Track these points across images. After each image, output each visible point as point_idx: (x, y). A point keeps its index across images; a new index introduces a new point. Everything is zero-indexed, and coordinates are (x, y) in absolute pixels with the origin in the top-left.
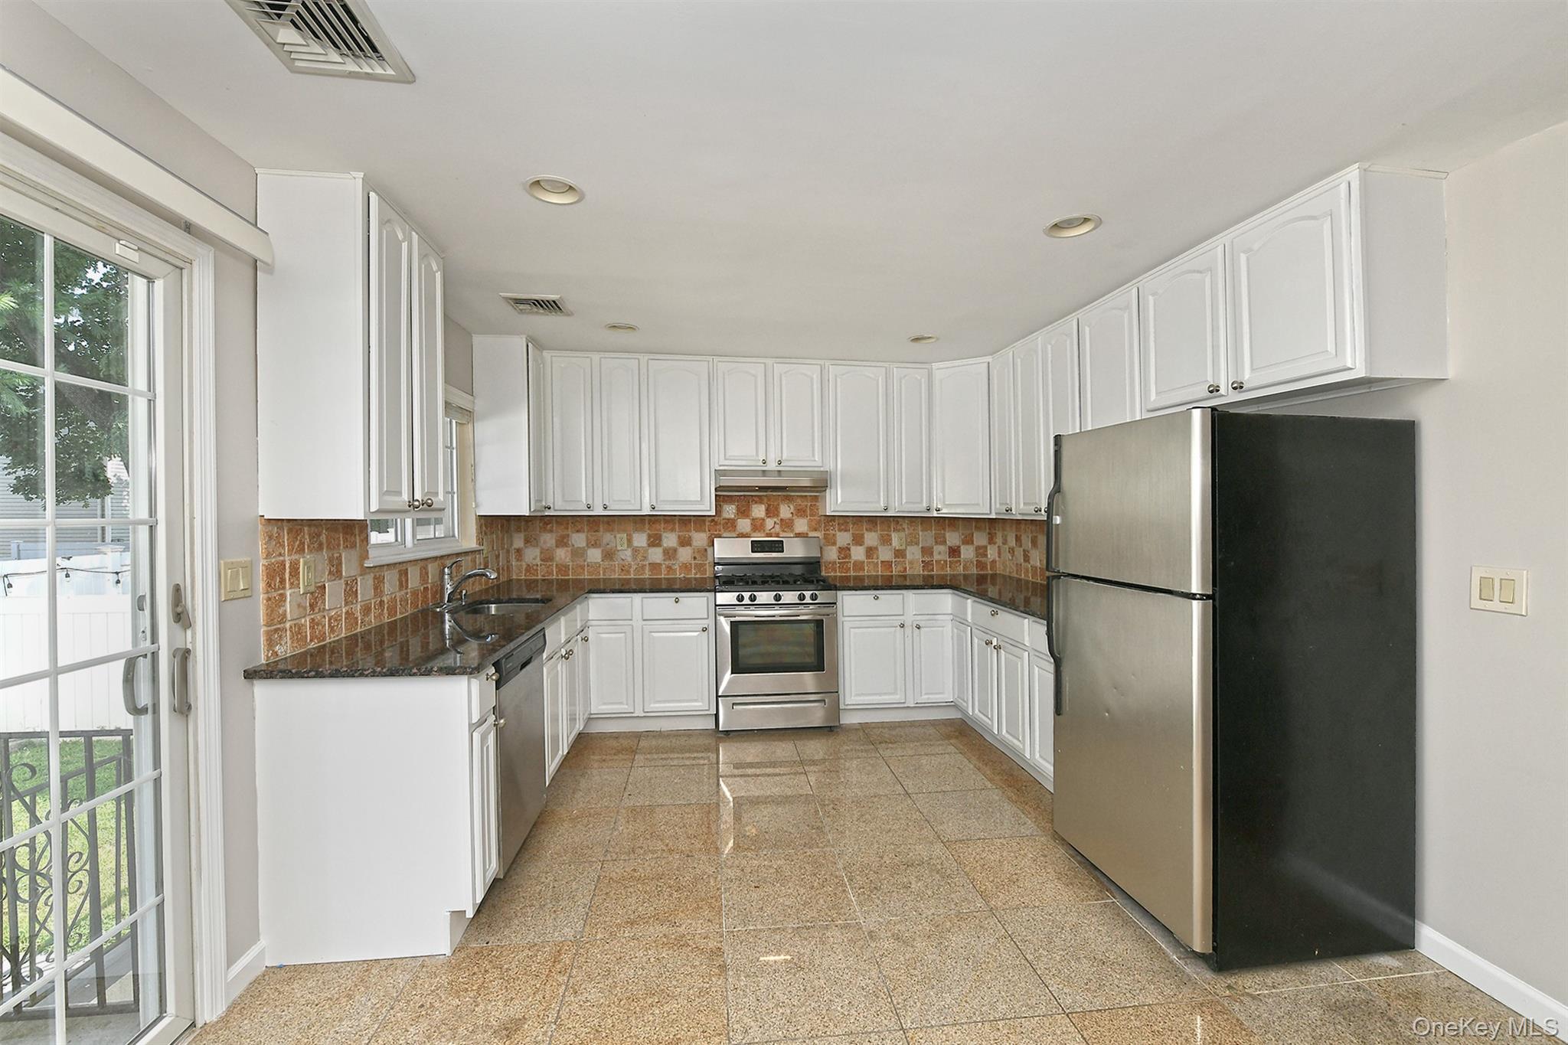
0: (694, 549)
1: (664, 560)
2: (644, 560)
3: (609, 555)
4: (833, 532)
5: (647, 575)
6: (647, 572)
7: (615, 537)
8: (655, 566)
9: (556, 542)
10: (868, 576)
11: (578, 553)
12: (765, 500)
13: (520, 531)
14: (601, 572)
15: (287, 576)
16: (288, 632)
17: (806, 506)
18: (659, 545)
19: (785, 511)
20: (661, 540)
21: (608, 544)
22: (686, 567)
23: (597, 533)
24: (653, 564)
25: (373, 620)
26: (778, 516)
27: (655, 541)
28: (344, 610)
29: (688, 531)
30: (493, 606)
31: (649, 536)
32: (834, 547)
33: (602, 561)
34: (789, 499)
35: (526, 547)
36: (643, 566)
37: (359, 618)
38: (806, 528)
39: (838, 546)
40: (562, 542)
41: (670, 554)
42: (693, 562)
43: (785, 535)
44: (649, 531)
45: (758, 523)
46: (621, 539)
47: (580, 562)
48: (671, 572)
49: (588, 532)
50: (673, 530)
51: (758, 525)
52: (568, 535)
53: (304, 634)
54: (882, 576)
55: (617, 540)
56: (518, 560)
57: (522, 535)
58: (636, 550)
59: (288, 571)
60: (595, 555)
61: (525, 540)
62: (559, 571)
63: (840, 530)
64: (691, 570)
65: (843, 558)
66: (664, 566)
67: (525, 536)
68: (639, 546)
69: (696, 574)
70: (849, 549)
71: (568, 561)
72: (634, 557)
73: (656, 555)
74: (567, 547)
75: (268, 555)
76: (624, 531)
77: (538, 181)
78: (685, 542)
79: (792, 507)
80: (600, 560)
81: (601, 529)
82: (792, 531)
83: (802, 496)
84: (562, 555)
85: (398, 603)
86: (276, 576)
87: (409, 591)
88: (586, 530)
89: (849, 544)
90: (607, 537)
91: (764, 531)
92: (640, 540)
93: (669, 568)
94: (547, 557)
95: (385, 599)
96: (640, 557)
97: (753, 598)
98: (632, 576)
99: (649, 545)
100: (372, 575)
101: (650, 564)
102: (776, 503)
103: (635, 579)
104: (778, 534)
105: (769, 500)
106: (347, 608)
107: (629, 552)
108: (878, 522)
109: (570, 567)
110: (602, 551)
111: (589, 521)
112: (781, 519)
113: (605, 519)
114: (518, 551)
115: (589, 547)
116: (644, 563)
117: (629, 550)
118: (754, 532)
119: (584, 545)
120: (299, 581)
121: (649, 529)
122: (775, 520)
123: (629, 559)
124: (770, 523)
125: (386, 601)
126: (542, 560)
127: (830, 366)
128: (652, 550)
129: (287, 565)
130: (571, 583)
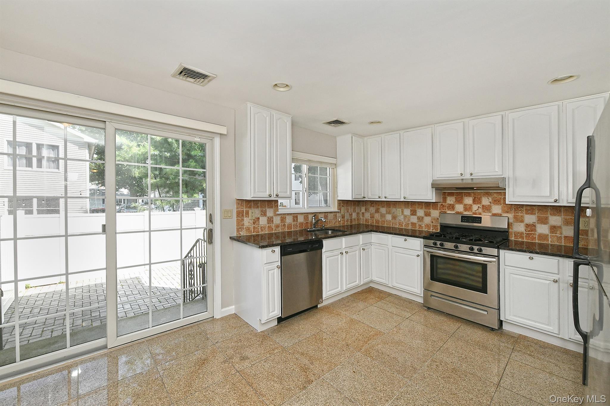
0: (432, 218)
1: (418, 222)
2: (408, 221)
3: (394, 218)
4: (522, 214)
5: (410, 227)
6: (410, 226)
7: (397, 210)
8: (413, 224)
9: (375, 211)
10: (551, 245)
11: (383, 216)
12: (473, 195)
13: (364, 206)
14: (391, 224)
15: (244, 214)
16: (245, 229)
17: (501, 198)
18: (415, 215)
19: (486, 201)
20: (416, 212)
21: (394, 213)
22: (428, 226)
23: (390, 208)
24: (413, 223)
25: (280, 230)
26: (480, 203)
27: (414, 213)
28: (267, 226)
29: (428, 209)
30: (330, 231)
31: (411, 211)
32: (523, 224)
33: (392, 220)
34: (488, 194)
35: (366, 212)
36: (408, 224)
37: (274, 228)
38: (501, 210)
39: (525, 223)
40: (377, 211)
41: (420, 219)
42: (431, 224)
43: (485, 214)
44: (411, 208)
45: (468, 207)
46: (399, 211)
47: (383, 219)
48: (420, 228)
49: (386, 208)
50: (421, 208)
51: (467, 208)
52: (379, 208)
53: (251, 230)
54: (564, 246)
55: (398, 211)
56: (363, 217)
57: (364, 208)
58: (405, 217)
59: (245, 213)
60: (389, 217)
61: (365, 209)
62: (376, 222)
63: (526, 214)
64: (430, 228)
65: (529, 231)
66: (417, 224)
67: (365, 208)
68: (407, 214)
69: (433, 230)
70: (535, 226)
71: (379, 218)
72: (405, 219)
73: (414, 219)
74: (379, 213)
75: (237, 208)
76: (401, 208)
77: (276, 84)
78: (428, 214)
79: (490, 198)
80: (391, 219)
81: (391, 207)
82: (490, 212)
83: (497, 193)
84: (377, 216)
85: (293, 226)
86: (240, 214)
87: (298, 222)
88: (386, 207)
89: (535, 223)
90: (393, 210)
91: (472, 211)
92: (407, 212)
93: (420, 226)
94: (372, 217)
95: (286, 224)
96: (407, 220)
97: (442, 245)
98: (404, 227)
99: (411, 215)
100: (280, 216)
101: (411, 223)
102: (479, 197)
103: (405, 229)
104: (481, 213)
105: (475, 195)
106: (269, 225)
107: (402, 217)
108: (562, 210)
109: (380, 221)
110: (392, 216)
111: (387, 203)
112: (483, 205)
113: (393, 202)
114: (363, 213)
115: (387, 214)
116: (409, 222)
117: (402, 216)
118: (466, 211)
119: (385, 213)
120: (249, 215)
121: (411, 207)
122: (479, 205)
123: (403, 220)
124: (475, 207)
125: (286, 225)
126: (371, 217)
127: (509, 114)
128: (412, 217)
129: (245, 211)
130: (380, 227)
